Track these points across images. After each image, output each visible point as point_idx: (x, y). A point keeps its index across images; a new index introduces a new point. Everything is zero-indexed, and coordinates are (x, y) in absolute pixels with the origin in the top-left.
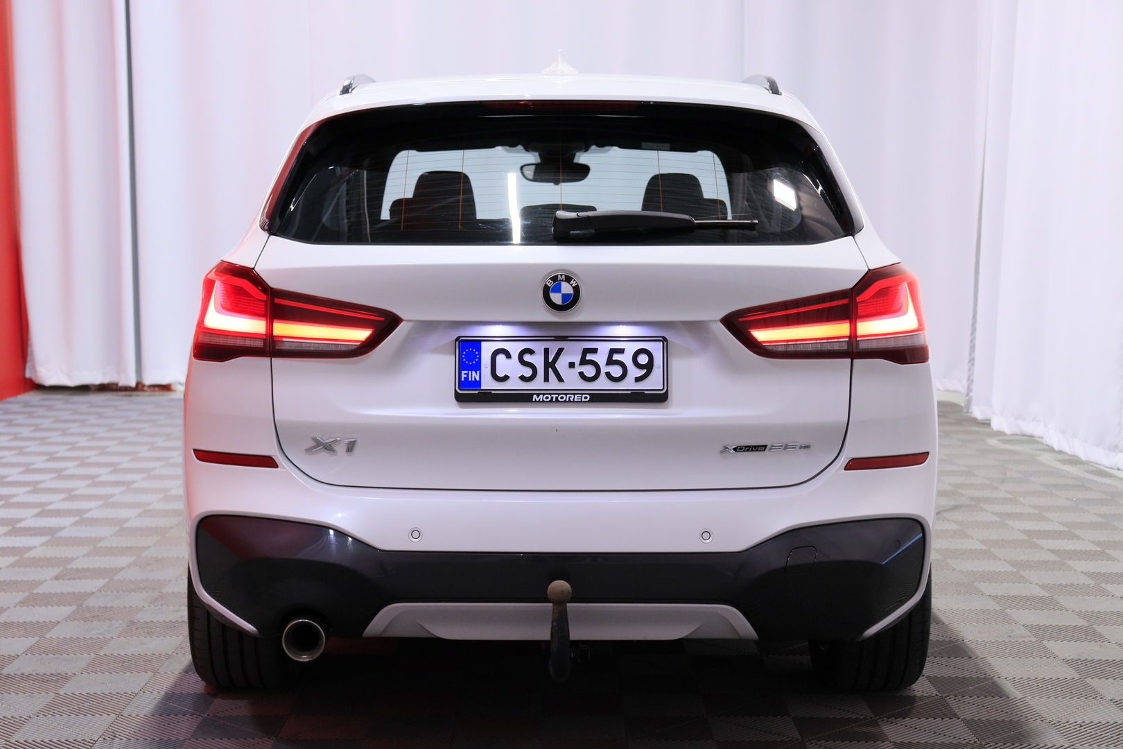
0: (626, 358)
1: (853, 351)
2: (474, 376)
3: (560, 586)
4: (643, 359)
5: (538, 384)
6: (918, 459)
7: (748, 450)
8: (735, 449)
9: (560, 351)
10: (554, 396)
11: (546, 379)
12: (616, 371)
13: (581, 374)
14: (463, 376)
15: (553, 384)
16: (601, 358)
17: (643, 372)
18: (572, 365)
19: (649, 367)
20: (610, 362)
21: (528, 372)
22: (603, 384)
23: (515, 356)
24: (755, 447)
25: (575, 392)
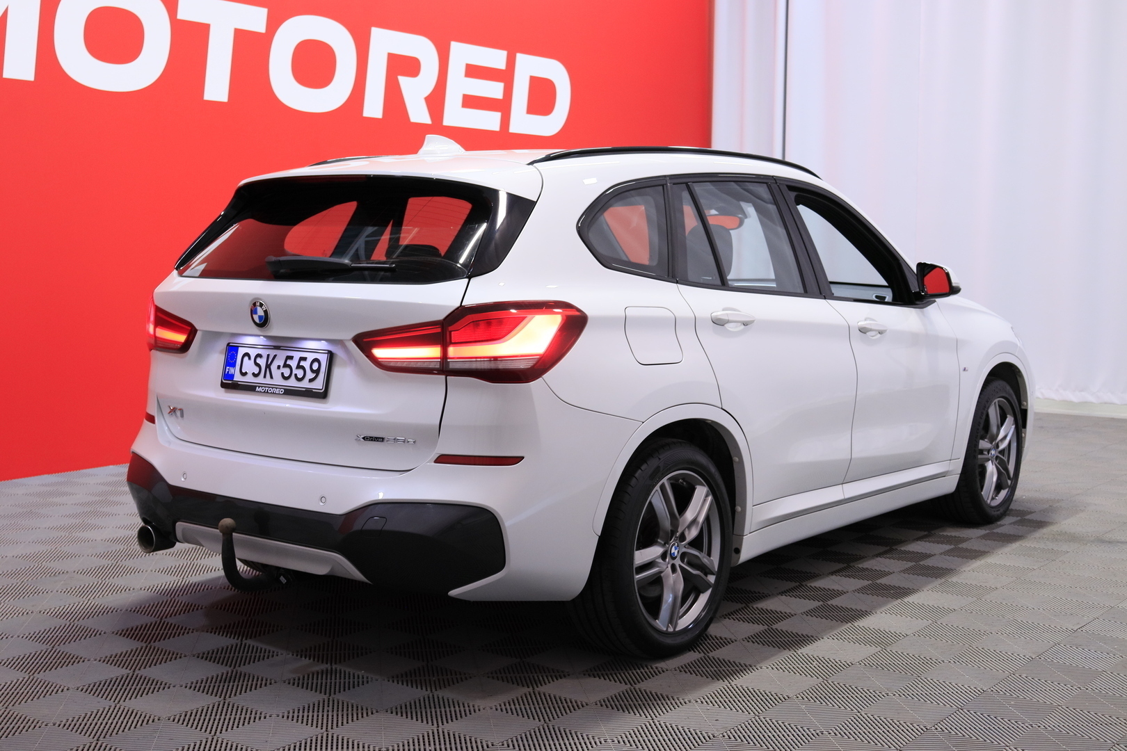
0: (306, 364)
1: (444, 369)
2: (232, 370)
3: (227, 521)
4: (315, 366)
5: (260, 379)
6: (514, 460)
7: (372, 440)
8: (364, 438)
9: (275, 356)
10: (267, 389)
11: (265, 377)
12: (300, 373)
13: (282, 374)
14: (227, 370)
15: (268, 380)
16: (293, 363)
17: (314, 375)
18: (279, 367)
19: (317, 372)
20: (299, 367)
21: (256, 370)
22: (292, 383)
23: (253, 358)
24: (377, 438)
25: (276, 386)
